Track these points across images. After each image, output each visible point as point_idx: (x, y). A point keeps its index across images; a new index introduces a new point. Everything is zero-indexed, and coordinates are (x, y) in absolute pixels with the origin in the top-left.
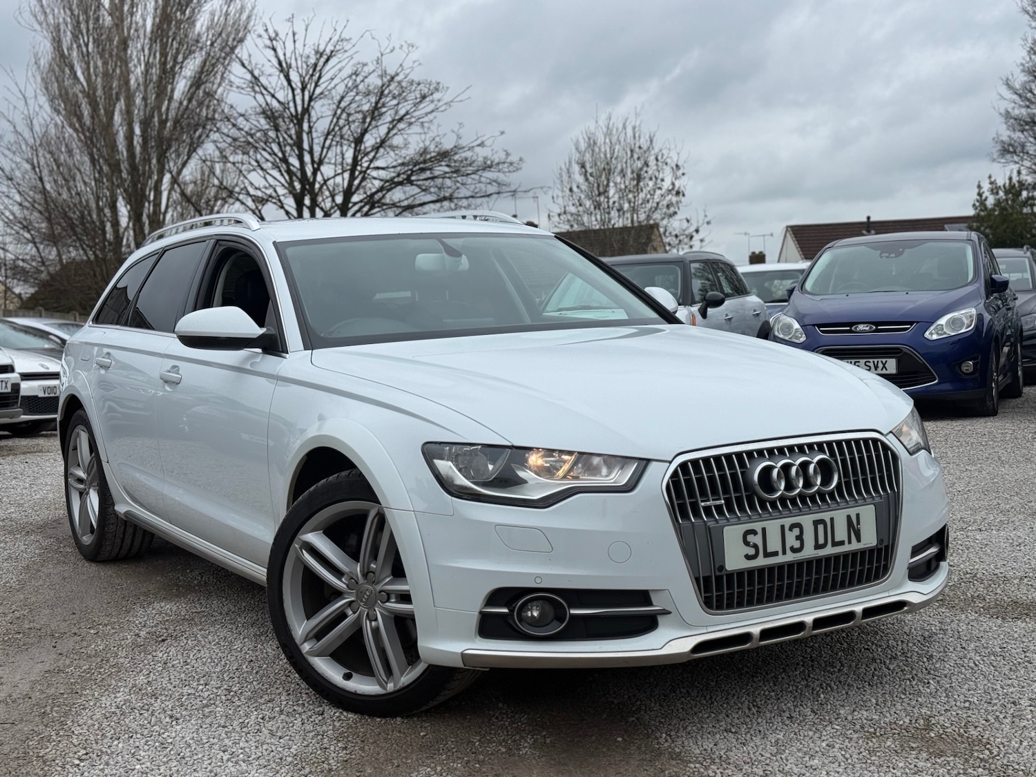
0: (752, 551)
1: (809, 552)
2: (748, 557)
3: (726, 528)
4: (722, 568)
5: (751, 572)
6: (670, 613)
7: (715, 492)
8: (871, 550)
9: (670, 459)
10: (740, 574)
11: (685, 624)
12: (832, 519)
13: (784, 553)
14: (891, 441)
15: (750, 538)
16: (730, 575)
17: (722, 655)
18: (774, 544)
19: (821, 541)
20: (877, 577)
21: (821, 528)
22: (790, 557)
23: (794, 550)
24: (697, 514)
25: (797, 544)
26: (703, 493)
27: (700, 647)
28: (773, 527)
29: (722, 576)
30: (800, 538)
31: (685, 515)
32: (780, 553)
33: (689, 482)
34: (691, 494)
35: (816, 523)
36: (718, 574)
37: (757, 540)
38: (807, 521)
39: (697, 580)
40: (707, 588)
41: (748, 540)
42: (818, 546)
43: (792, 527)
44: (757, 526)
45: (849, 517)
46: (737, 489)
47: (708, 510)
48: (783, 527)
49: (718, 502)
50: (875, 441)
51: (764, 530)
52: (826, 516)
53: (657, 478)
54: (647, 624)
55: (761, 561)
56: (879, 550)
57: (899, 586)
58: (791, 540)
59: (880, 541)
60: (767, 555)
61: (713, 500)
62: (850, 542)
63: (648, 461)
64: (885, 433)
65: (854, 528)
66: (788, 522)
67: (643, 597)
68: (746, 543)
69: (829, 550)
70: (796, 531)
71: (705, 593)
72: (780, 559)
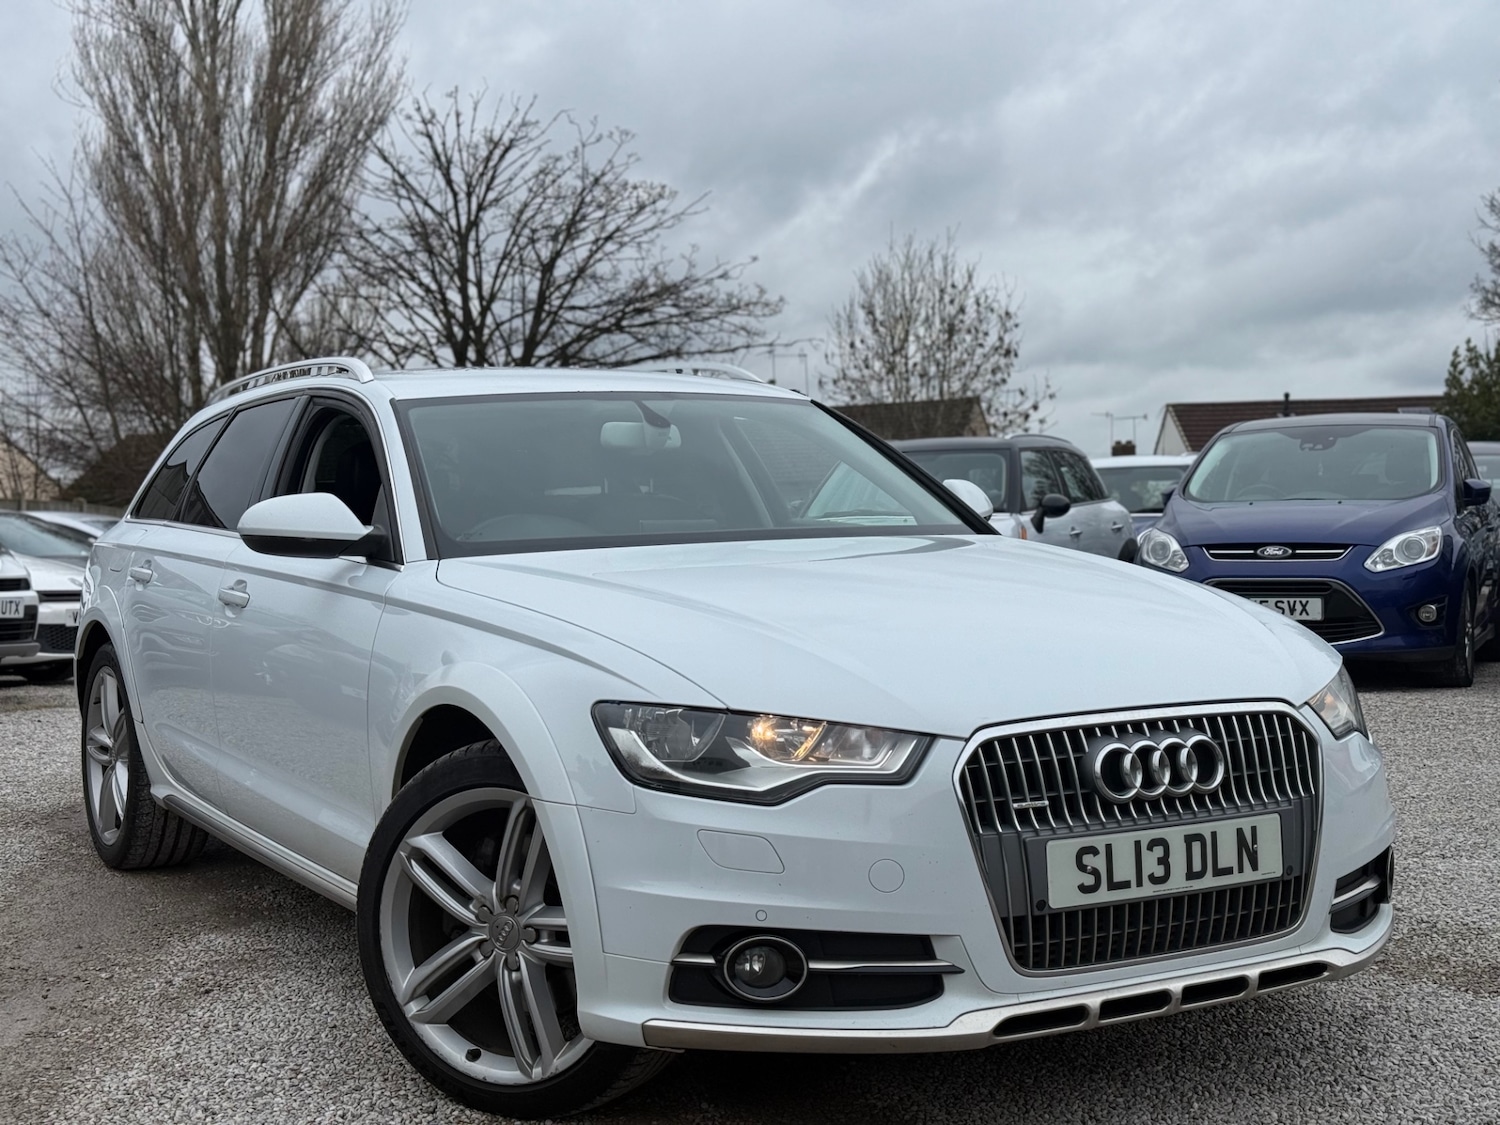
0: (1089, 880)
1: (1178, 883)
2: (1084, 889)
3: (1050, 843)
4: (1043, 904)
5: (1087, 912)
6: (962, 971)
7: (1034, 787)
8: (1274, 884)
9: (967, 736)
10: (1071, 914)
11: (985, 989)
12: (1214, 835)
13: (1140, 884)
14: (1307, 717)
15: (1088, 859)
16: (1056, 916)
17: (1046, 1038)
18: (1124, 870)
19: (1197, 867)
20: (1282, 925)
21: (1196, 846)
22: (1148, 890)
23: (1154, 880)
24: (1006, 821)
25: (1159, 871)
26: (1017, 789)
27: (1007, 1026)
28: (1123, 844)
29: (1044, 917)
30: (1164, 861)
31: (987, 822)
32: (1134, 883)
33: (995, 771)
34: (999, 790)
35: (1189, 839)
36: (1037, 913)
37: (1098, 862)
38: (1175, 835)
39: (1005, 921)
40: (1020, 936)
41: (1084, 862)
42: (1191, 875)
43: (1151, 846)
44: (1099, 842)
45: (1240, 832)
46: (1068, 782)
47: (1023, 815)
48: (1138, 844)
49: (1038, 804)
50: (1282, 716)
51: (1109, 847)
52: (1205, 829)
53: (947, 764)
54: (927, 988)
55: (1103, 896)
56: (1286, 884)
57: (1316, 939)
58: (1151, 865)
59: (1287, 869)
60: (1113, 886)
61: (1032, 800)
62: (1241, 870)
63: (934, 737)
64: (1297, 704)
65: (1247, 849)
66: (1145, 836)
67: (921, 946)
68: (1082, 867)
69: (1209, 882)
70: (1159, 851)
71: (1016, 942)
72: (1133, 893)
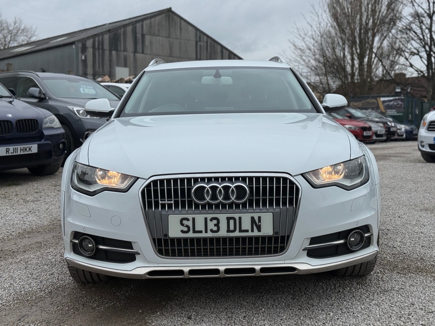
0: (186, 229)
1: (223, 233)
2: (182, 231)
3: (170, 216)
4: (166, 235)
5: (185, 240)
6: (140, 254)
7: (169, 197)
8: (270, 238)
9: (147, 178)
10: (179, 240)
11: (146, 260)
12: (240, 218)
13: (206, 232)
14: (300, 182)
15: (185, 222)
16: (173, 240)
18: (200, 226)
19: (232, 228)
20: (281, 251)
21: (232, 222)
22: (210, 234)
23: (212, 231)
24: (157, 206)
25: (215, 228)
26: (163, 197)
28: (200, 219)
29: (168, 239)
30: (217, 225)
31: (150, 206)
32: (204, 231)
33: (156, 191)
34: (156, 196)
35: (228, 219)
36: (164, 238)
37: (190, 224)
38: (223, 218)
39: (154, 240)
40: (160, 244)
41: (183, 223)
42: (229, 231)
43: (211, 220)
44: (190, 217)
45: (253, 218)
46: (183, 195)
47: (163, 206)
48: (206, 219)
49: (169, 202)
50: (285, 179)
51: (194, 219)
52: (236, 216)
53: (140, 185)
54: (131, 258)
55: (191, 235)
56: (276, 239)
57: (296, 257)
58: (211, 225)
59: (275, 232)
60: (195, 231)
61: (167, 201)
62: (252, 231)
63: (138, 178)
64: (293, 175)
65: (256, 224)
66: (209, 216)
67: (128, 245)
68: (182, 224)
69: (237, 234)
70: (215, 222)
71: (158, 247)
72: (203, 235)
